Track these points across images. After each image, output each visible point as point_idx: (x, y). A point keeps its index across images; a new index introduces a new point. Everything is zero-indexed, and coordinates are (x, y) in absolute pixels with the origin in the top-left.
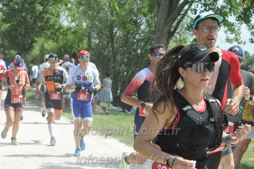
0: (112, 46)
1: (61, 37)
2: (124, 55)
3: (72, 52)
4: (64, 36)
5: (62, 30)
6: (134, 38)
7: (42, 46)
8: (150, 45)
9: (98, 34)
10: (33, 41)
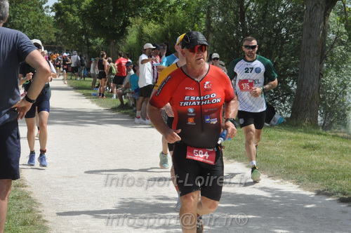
1: (167, 14)
4: (171, 13)
5: (168, 5)
6: (276, 11)
7: (141, 30)
8: (300, 21)
9: (221, 9)
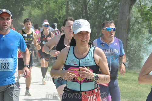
0: (86, 12)
1: (45, 5)
2: (96, 19)
3: (54, 17)
4: (47, 4)
6: (104, 5)
7: (30, 13)
8: (116, 11)
9: (74, 3)
10: (23, 9)
